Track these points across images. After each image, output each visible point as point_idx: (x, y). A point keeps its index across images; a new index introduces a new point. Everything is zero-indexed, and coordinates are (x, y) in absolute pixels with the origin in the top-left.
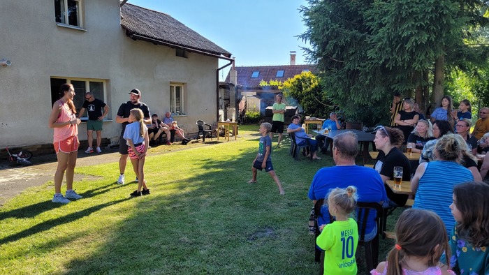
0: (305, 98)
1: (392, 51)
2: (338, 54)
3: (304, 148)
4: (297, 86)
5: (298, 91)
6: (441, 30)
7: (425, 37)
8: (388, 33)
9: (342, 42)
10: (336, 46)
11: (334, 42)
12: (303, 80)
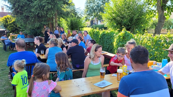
0: (9, 26)
1: (40, 10)
2: (20, 9)
3: (9, 46)
4: (5, 21)
5: (6, 23)
6: (55, 4)
7: (50, 6)
8: (38, 3)
9: (21, 4)
10: (19, 5)
11: (18, 4)
12: (8, 18)
